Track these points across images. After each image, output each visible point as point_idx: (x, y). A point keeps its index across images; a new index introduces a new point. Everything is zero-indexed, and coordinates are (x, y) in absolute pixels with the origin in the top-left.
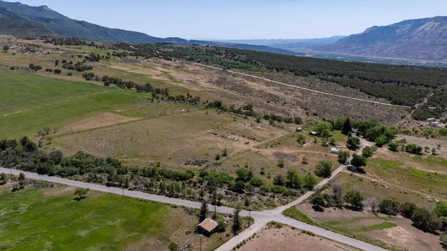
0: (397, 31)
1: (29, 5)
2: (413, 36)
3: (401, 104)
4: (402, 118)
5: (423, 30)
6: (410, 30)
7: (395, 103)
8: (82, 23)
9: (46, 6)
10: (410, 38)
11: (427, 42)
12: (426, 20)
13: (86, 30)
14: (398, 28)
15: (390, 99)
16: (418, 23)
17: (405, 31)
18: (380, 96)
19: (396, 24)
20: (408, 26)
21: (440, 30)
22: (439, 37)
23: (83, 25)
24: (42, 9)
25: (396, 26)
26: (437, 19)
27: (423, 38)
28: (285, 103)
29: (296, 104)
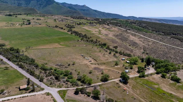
1: (80, 5)
8: (95, 11)
9: (85, 5)
13: (96, 13)
23: (96, 12)
24: (84, 6)
28: (137, 47)
29: (142, 48)
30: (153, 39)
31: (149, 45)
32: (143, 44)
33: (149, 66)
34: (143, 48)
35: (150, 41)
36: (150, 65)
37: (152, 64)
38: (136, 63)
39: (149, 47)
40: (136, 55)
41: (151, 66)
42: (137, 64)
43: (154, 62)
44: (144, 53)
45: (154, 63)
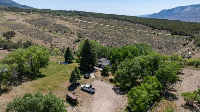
0: (174, 12)
2: (181, 14)
3: (180, 34)
4: (184, 45)
5: (186, 11)
6: (180, 11)
7: (176, 33)
10: (180, 15)
11: (188, 16)
12: (187, 7)
14: (174, 10)
15: (171, 30)
16: (183, 8)
17: (178, 11)
18: (162, 29)
19: (173, 8)
20: (179, 9)
21: (193, 11)
22: (193, 14)
25: (174, 9)
26: (192, 6)
27: (186, 14)
28: (65, 32)
29: (75, 33)
30: (95, 22)
31: (88, 29)
32: (79, 28)
33: (92, 75)
34: (77, 33)
35: (90, 24)
36: (93, 70)
37: (100, 66)
38: (40, 70)
39: (88, 31)
40: (57, 46)
41: (99, 74)
42: (44, 76)
43: (104, 57)
44: (79, 41)
45: (105, 63)
